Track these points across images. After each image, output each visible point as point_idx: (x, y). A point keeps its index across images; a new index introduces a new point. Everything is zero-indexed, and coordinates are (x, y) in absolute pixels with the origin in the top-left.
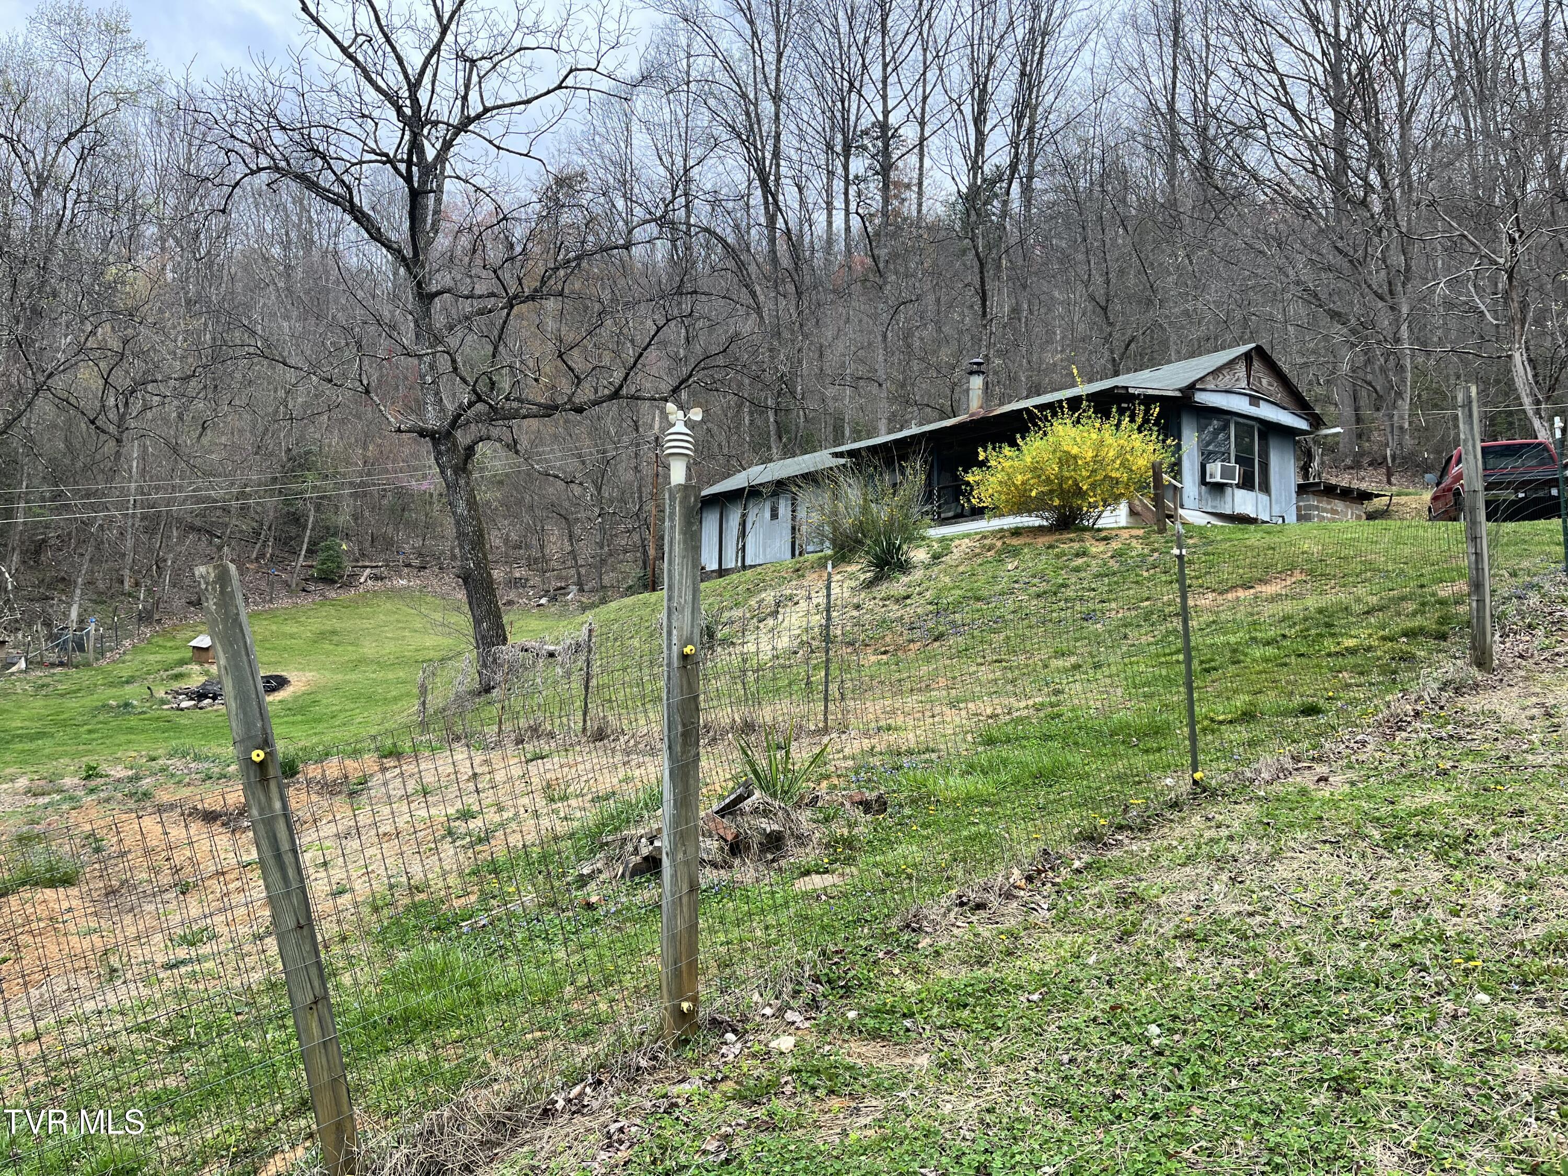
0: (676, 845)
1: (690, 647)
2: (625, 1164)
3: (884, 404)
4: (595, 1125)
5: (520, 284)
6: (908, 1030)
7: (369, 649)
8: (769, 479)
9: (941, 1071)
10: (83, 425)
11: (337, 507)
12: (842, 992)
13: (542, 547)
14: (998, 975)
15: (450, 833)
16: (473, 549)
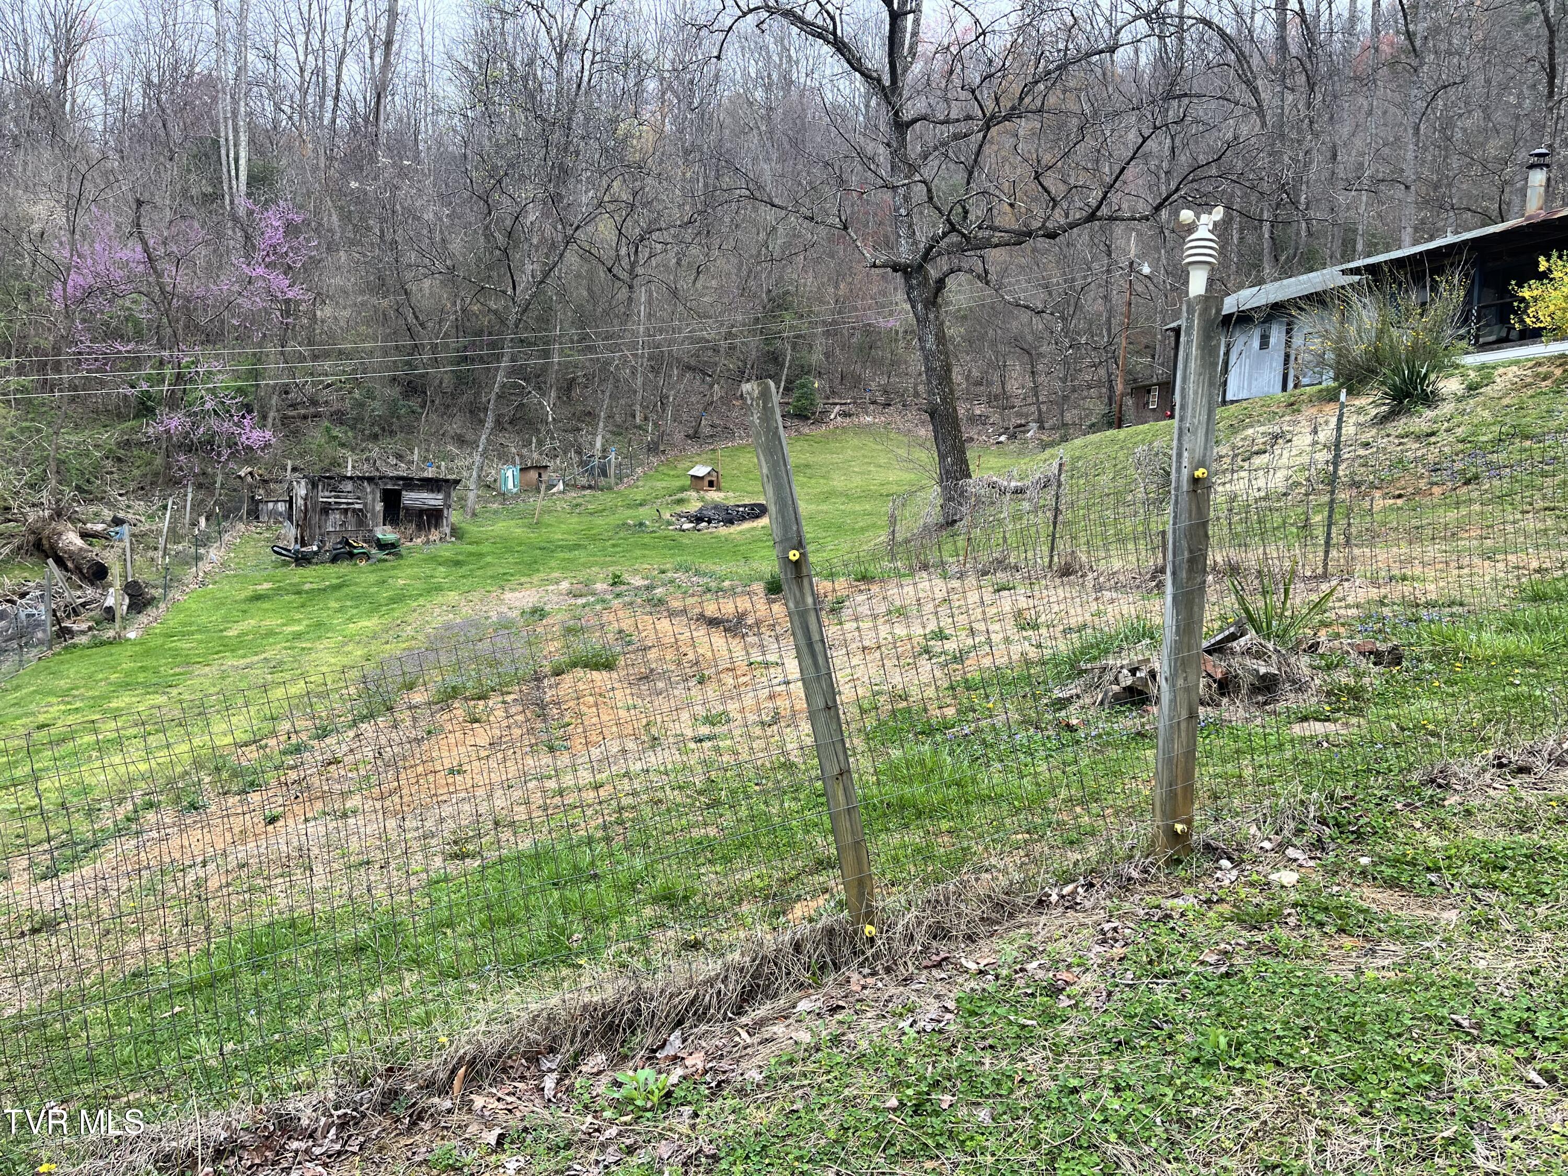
0: (1176, 670)
1: (1202, 470)
2: (1121, 959)
3: (1411, 210)
4: (1089, 921)
5: (998, 104)
6: (1432, 884)
7: (838, 482)
8: (1263, 302)
9: (1473, 928)
10: (602, 275)
11: (811, 347)
12: (1352, 837)
13: (1003, 384)
14: (1544, 843)
15: (927, 652)
16: (940, 384)
